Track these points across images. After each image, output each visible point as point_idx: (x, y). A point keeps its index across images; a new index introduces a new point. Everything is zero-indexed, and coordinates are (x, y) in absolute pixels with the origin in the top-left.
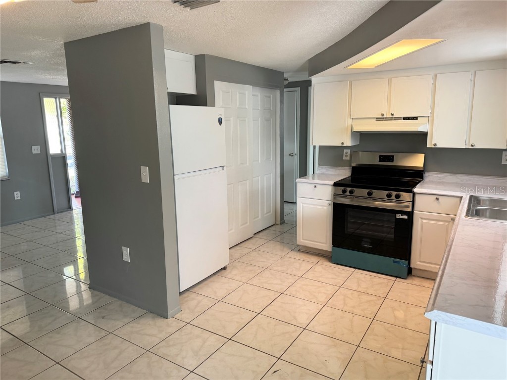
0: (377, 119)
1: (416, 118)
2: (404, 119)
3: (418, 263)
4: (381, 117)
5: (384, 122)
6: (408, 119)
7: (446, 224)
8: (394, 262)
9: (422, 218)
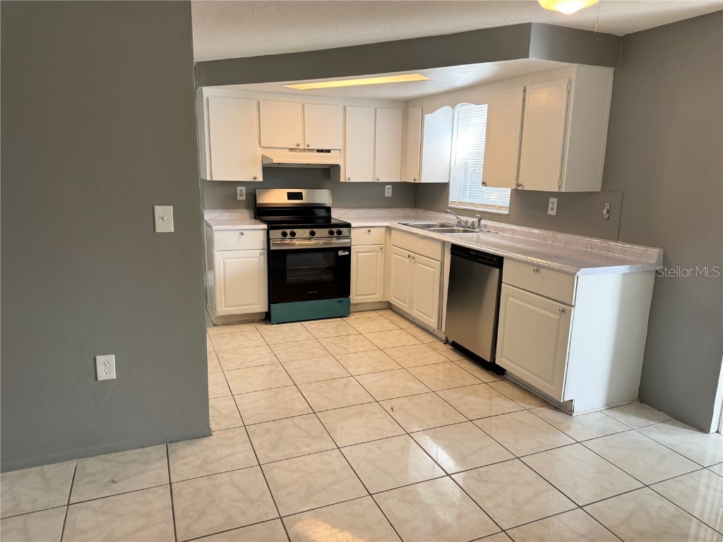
0: (291, 150)
1: (329, 151)
2: (318, 151)
3: (356, 298)
4: (295, 147)
5: (298, 153)
6: (322, 151)
7: (376, 253)
8: (338, 302)
9: (356, 252)
